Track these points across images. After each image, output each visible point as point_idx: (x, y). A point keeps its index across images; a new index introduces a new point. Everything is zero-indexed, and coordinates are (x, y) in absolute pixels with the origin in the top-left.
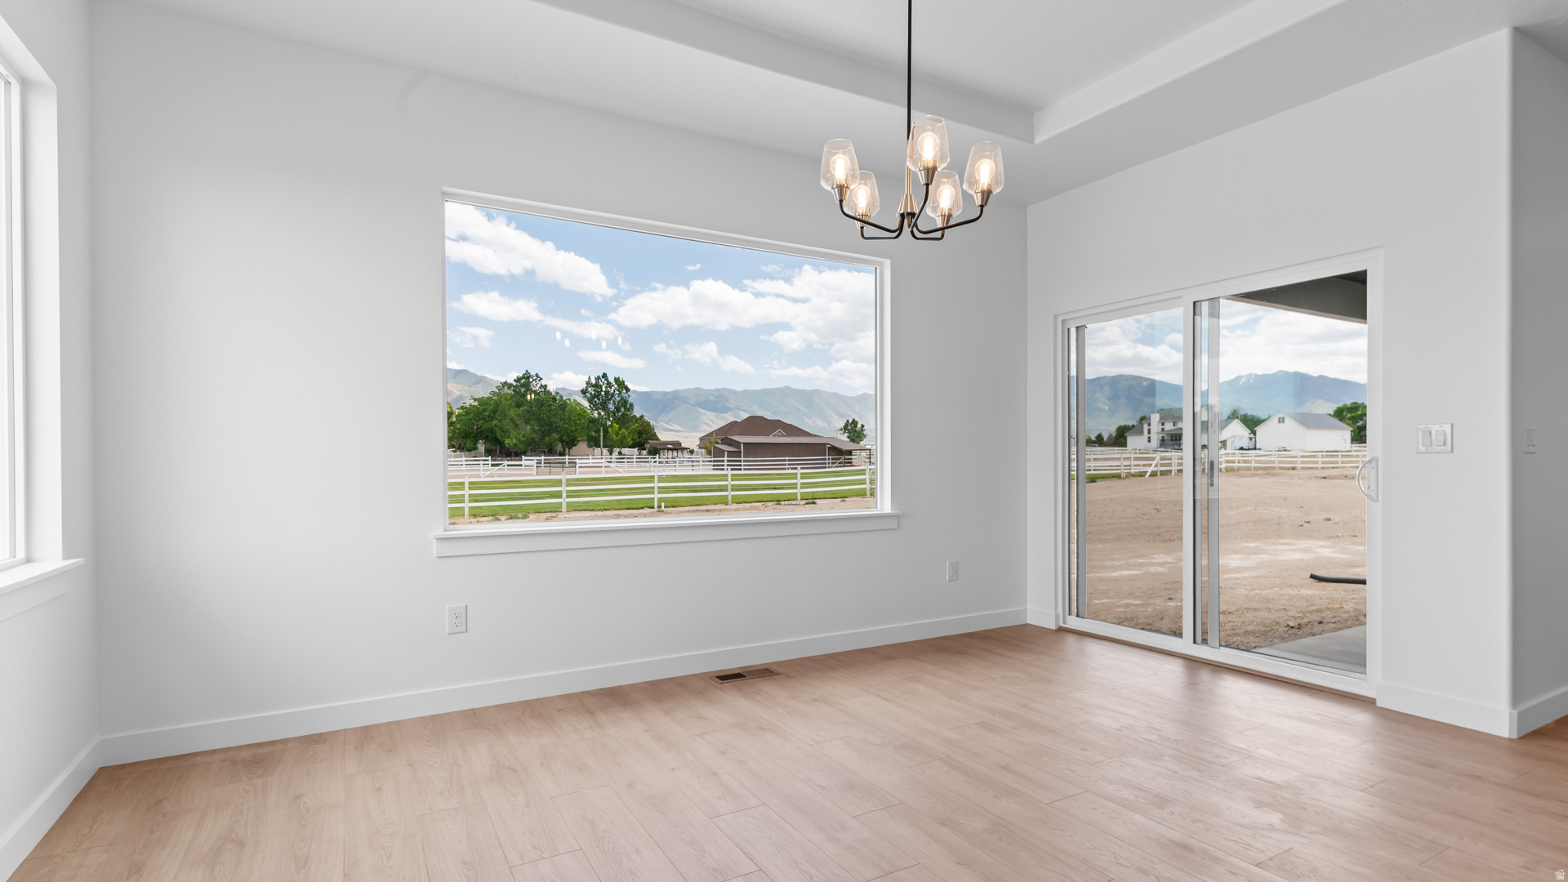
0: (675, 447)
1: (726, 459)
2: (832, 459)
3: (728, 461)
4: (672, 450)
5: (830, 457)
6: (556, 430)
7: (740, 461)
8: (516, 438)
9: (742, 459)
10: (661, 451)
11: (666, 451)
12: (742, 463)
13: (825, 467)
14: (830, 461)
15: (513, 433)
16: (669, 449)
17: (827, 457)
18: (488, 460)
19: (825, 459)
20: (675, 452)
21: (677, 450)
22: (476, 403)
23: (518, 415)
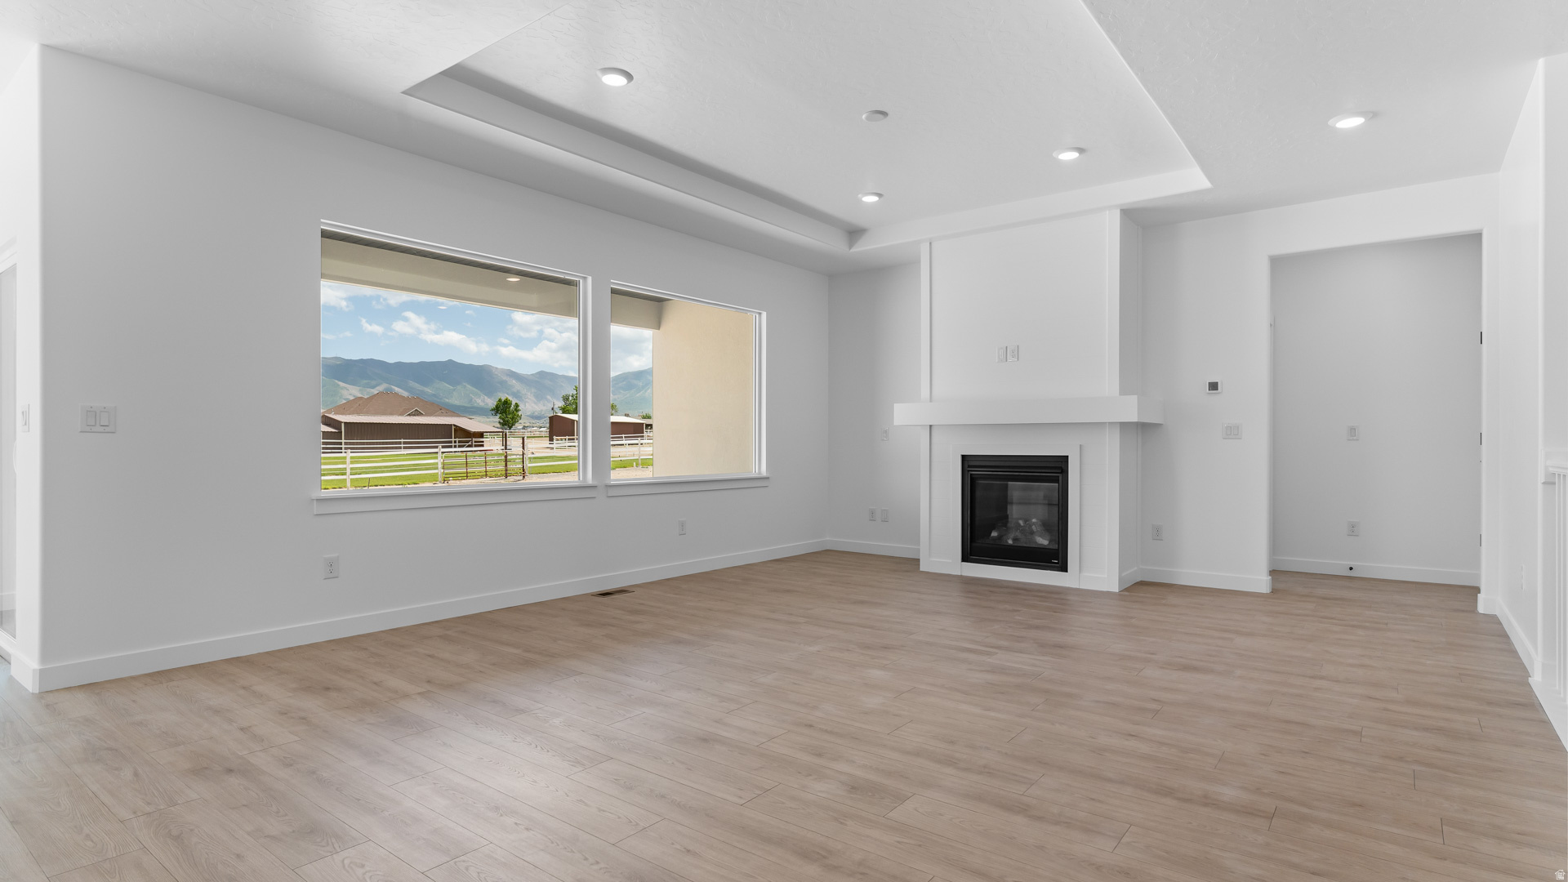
2: (459, 442)
5: (457, 440)
7: (341, 444)
9: (343, 441)
12: (343, 446)
13: (451, 447)
14: (457, 444)
17: (453, 440)
19: (451, 442)
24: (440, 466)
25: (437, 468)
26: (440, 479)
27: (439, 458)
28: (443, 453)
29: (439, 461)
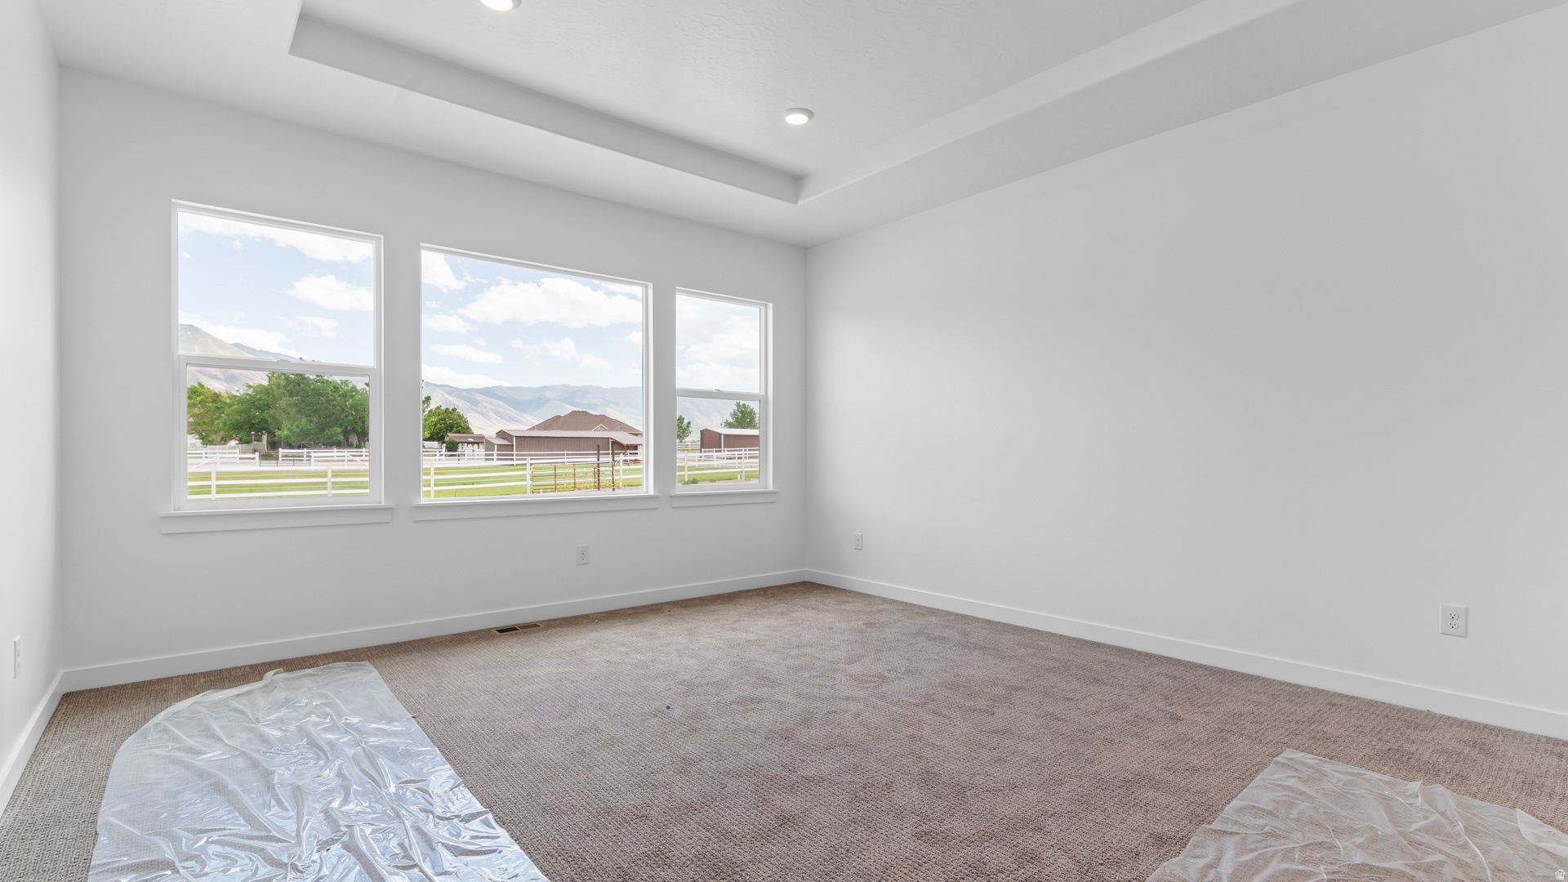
0: (477, 441)
1: (495, 452)
3: (498, 455)
4: (473, 443)
5: (614, 452)
6: (338, 422)
8: (289, 429)
10: (460, 444)
11: (466, 444)
12: (514, 457)
15: (285, 424)
16: (469, 443)
17: (611, 452)
18: (235, 453)
20: (476, 445)
21: (478, 443)
22: (250, 392)
23: (290, 405)
24: (528, 478)
25: (525, 480)
26: (529, 491)
27: (528, 470)
28: (531, 464)
29: (528, 473)
